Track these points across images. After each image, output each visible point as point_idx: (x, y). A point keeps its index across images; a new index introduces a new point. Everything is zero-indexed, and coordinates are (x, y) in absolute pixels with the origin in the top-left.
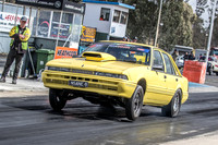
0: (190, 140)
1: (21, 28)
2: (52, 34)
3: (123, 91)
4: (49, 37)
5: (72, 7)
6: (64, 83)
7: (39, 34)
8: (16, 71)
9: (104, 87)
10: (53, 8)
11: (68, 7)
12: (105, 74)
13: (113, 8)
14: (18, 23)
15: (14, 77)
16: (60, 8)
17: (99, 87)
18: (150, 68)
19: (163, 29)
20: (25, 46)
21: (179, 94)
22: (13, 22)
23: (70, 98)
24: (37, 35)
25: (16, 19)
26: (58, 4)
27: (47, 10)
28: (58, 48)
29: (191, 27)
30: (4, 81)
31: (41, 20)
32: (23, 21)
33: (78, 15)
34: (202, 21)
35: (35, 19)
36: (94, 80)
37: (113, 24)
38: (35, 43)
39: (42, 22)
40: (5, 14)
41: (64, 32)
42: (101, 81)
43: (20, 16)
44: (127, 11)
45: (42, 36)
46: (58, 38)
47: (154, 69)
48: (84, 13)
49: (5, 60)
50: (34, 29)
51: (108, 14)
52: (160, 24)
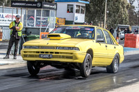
0: (133, 85)
1: (17, 23)
2: (37, 24)
3: (76, 58)
4: (35, 27)
5: (48, 6)
6: (36, 56)
7: (28, 25)
8: (16, 51)
9: (63, 57)
10: (36, 7)
11: (46, 6)
12: (63, 48)
13: (75, 4)
14: (14, 19)
15: (15, 55)
16: (41, 7)
17: (60, 57)
18: (95, 41)
19: (109, 15)
20: (20, 34)
21: (117, 57)
22: (10, 19)
23: (42, 66)
24: (27, 26)
25: (13, 16)
26: (39, 5)
27: (32, 9)
28: (41, 34)
29: (127, 12)
30: (8, 58)
31: (29, 16)
32: (18, 18)
33: (53, 11)
34: (134, 7)
35: (25, 16)
36: (56, 53)
37: (76, 15)
38: (26, 31)
39: (30, 17)
40: (5, 14)
41: (44, 22)
42: (61, 53)
43: (15, 15)
44: (84, 5)
45: (30, 27)
46: (41, 27)
47: (98, 41)
48: (56, 9)
49: (8, 44)
50: (24, 22)
51: (72, 8)
52: (106, 11)
